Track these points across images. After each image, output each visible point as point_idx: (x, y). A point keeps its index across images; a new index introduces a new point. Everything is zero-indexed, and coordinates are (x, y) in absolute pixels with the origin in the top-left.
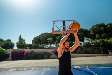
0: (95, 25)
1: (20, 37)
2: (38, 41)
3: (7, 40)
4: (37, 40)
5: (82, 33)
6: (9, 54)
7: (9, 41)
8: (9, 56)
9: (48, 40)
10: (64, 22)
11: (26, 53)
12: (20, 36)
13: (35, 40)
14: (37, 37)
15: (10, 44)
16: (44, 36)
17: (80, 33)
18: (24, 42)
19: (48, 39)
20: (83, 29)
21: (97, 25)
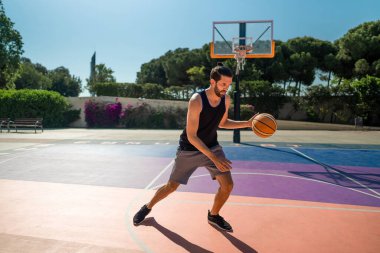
0: (360, 27)
1: (94, 59)
2: (156, 75)
3: (57, 70)
4: (153, 73)
5: (308, 54)
6: (78, 112)
7: (63, 71)
8: (79, 118)
9: (189, 75)
10: (243, 26)
11: (127, 111)
12: (92, 56)
13: (146, 73)
14: (153, 61)
15: (67, 83)
16: (178, 60)
17: (300, 53)
18: (112, 77)
19: (190, 71)
20: (312, 40)
21: (366, 26)
